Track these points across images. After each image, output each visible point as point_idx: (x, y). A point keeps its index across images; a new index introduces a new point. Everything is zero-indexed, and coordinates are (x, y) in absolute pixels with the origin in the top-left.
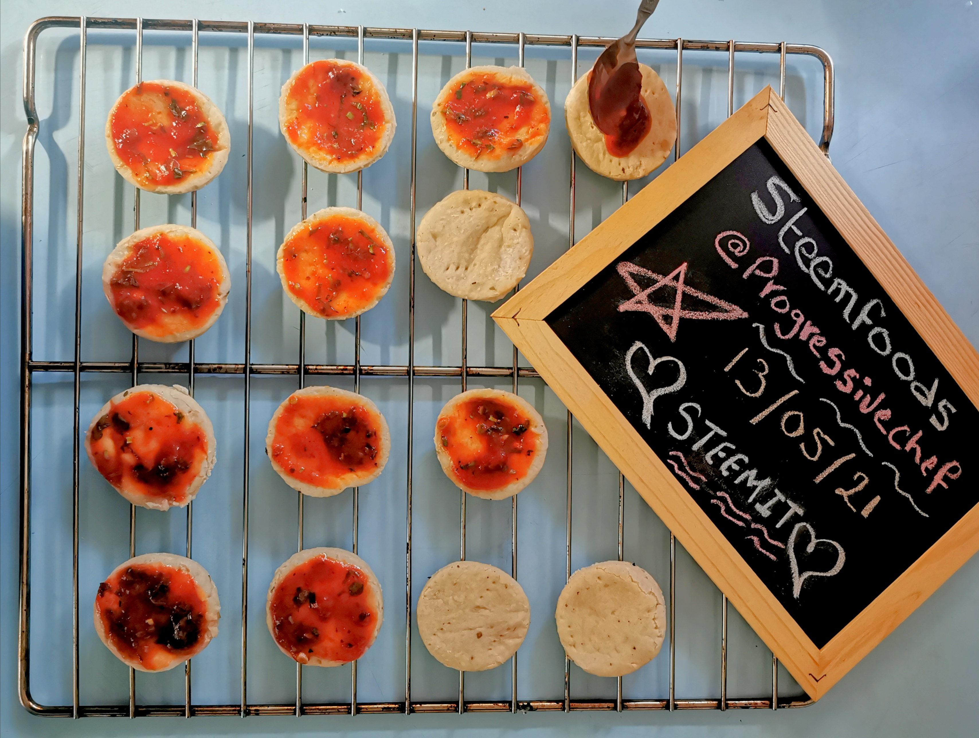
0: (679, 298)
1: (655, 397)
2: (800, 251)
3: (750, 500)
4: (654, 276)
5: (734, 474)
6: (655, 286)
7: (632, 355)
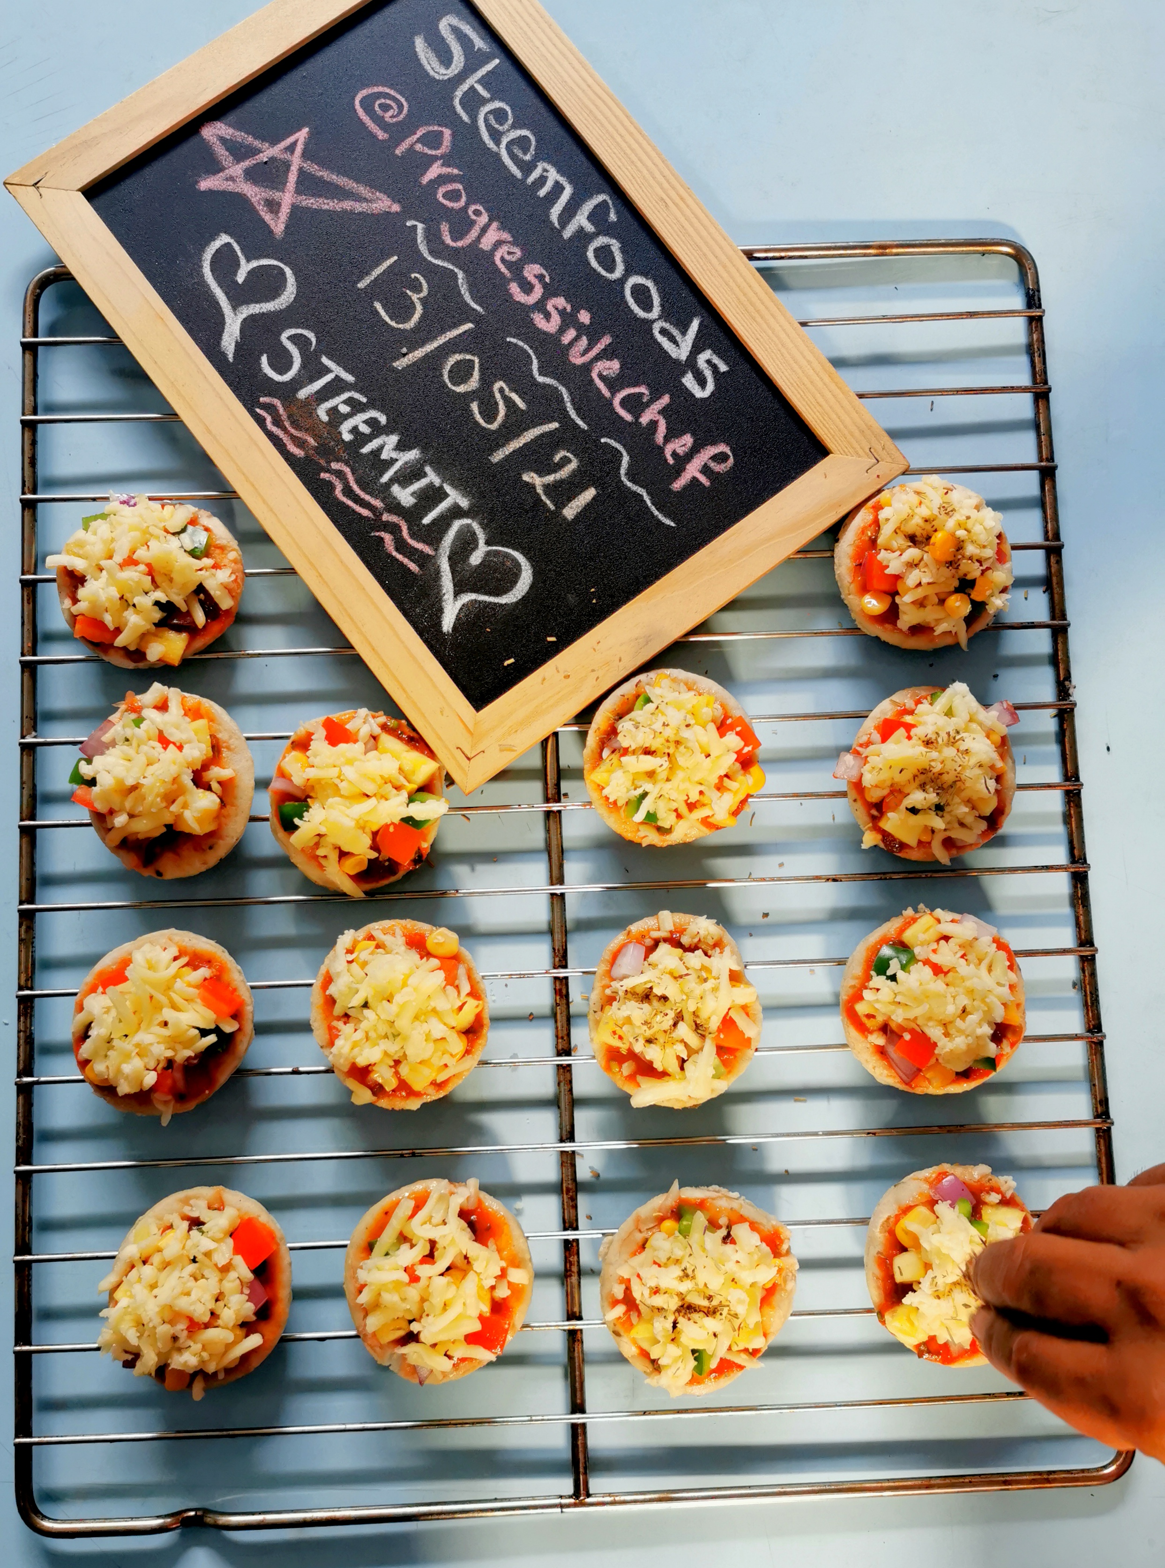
0: (293, 177)
1: (244, 316)
2: (486, 120)
3: (385, 478)
4: (257, 143)
5: (360, 439)
6: (257, 157)
7: (213, 252)
